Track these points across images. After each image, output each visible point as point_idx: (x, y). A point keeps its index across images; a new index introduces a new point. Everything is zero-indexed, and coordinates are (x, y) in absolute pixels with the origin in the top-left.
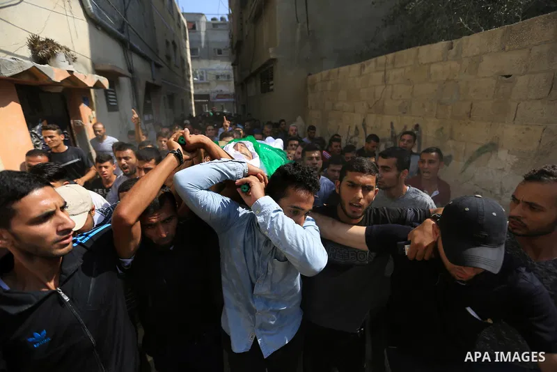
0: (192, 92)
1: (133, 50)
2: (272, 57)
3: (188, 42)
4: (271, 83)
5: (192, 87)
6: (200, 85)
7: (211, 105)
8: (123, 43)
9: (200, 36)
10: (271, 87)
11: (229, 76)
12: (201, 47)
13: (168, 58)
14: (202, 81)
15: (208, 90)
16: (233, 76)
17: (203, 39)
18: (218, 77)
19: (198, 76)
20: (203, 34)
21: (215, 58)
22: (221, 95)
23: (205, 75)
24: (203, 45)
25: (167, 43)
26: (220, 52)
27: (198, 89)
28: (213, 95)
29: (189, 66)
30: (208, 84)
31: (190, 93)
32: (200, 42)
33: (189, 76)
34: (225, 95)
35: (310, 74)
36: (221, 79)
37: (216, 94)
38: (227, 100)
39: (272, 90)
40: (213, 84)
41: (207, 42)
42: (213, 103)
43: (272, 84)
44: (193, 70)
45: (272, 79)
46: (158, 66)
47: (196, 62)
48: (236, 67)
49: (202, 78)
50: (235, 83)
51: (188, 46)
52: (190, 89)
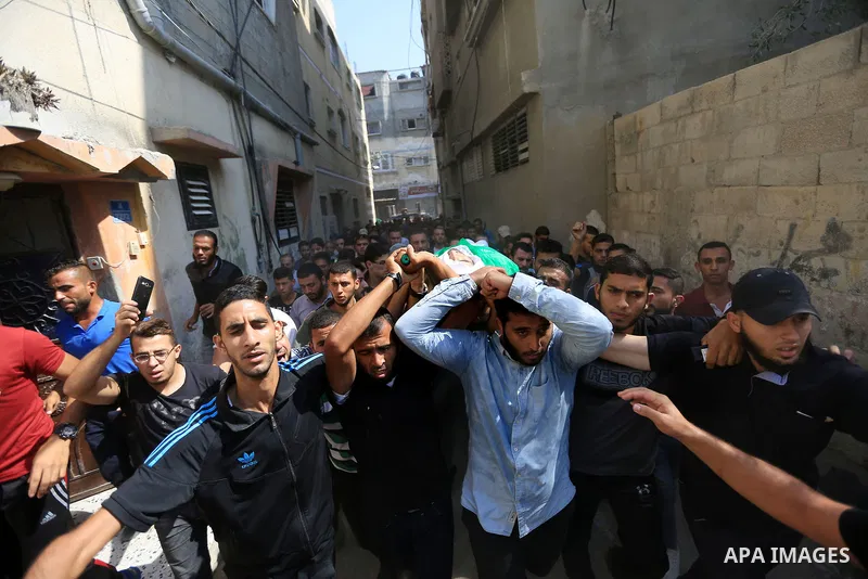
0: (372, 187)
1: (254, 109)
2: (527, 89)
3: (363, 112)
4: (520, 148)
5: (371, 179)
6: (384, 176)
7: (400, 204)
8: (232, 95)
9: (382, 104)
10: (522, 157)
11: (426, 159)
12: (383, 120)
13: (332, 134)
14: (385, 171)
15: (395, 182)
16: (434, 156)
17: (386, 108)
18: (409, 161)
19: (380, 161)
20: (386, 100)
21: (404, 134)
22: (416, 189)
23: (389, 159)
24: (386, 116)
25: (330, 112)
26: (412, 124)
27: (381, 181)
28: (403, 191)
29: (365, 147)
30: (395, 173)
31: (368, 189)
32: (382, 112)
33: (366, 163)
34: (421, 188)
35: (618, 116)
36: (415, 164)
37: (407, 188)
38: (425, 195)
39: (526, 161)
40: (403, 171)
41: (392, 112)
42: (403, 201)
43: (525, 150)
44: (371, 153)
45: (524, 138)
46: (310, 143)
47: (376, 143)
48: (440, 139)
49: (385, 166)
50: (438, 165)
51: (363, 117)
52: (367, 181)
